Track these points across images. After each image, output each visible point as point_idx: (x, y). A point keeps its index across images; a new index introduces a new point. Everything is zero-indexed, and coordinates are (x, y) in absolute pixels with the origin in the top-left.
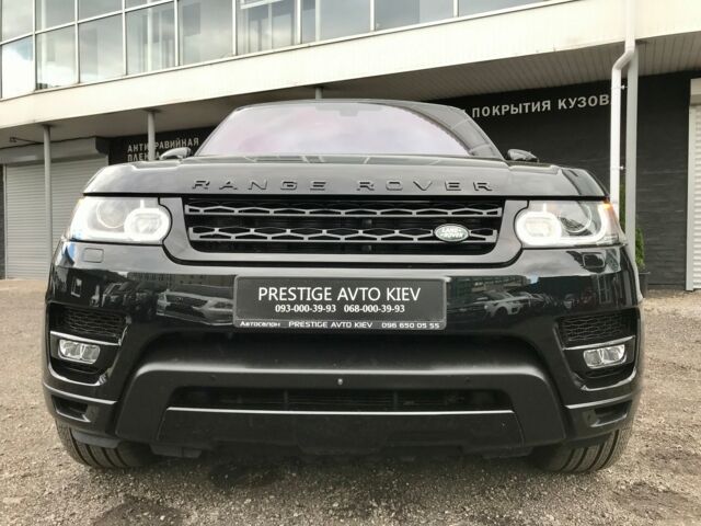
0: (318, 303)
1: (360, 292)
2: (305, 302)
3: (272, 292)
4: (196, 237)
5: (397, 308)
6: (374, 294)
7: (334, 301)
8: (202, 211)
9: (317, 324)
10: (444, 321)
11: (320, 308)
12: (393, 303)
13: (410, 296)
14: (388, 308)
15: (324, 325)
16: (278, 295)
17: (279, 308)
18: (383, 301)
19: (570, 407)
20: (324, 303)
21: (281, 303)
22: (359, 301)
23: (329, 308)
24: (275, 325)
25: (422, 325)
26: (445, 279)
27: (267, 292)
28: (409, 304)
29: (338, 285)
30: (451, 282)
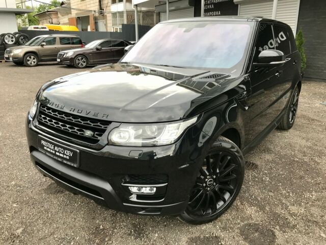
1: (59, 149)
2: (49, 148)
6: (62, 151)
7: (54, 150)
9: (51, 156)
10: (77, 165)
11: (51, 151)
13: (70, 155)
14: (65, 156)
16: (45, 144)
17: (45, 148)
19: (124, 204)
22: (59, 152)
24: (44, 152)
25: (72, 165)
26: (78, 151)
27: (43, 142)
28: (70, 157)
29: (55, 145)
30: (80, 153)
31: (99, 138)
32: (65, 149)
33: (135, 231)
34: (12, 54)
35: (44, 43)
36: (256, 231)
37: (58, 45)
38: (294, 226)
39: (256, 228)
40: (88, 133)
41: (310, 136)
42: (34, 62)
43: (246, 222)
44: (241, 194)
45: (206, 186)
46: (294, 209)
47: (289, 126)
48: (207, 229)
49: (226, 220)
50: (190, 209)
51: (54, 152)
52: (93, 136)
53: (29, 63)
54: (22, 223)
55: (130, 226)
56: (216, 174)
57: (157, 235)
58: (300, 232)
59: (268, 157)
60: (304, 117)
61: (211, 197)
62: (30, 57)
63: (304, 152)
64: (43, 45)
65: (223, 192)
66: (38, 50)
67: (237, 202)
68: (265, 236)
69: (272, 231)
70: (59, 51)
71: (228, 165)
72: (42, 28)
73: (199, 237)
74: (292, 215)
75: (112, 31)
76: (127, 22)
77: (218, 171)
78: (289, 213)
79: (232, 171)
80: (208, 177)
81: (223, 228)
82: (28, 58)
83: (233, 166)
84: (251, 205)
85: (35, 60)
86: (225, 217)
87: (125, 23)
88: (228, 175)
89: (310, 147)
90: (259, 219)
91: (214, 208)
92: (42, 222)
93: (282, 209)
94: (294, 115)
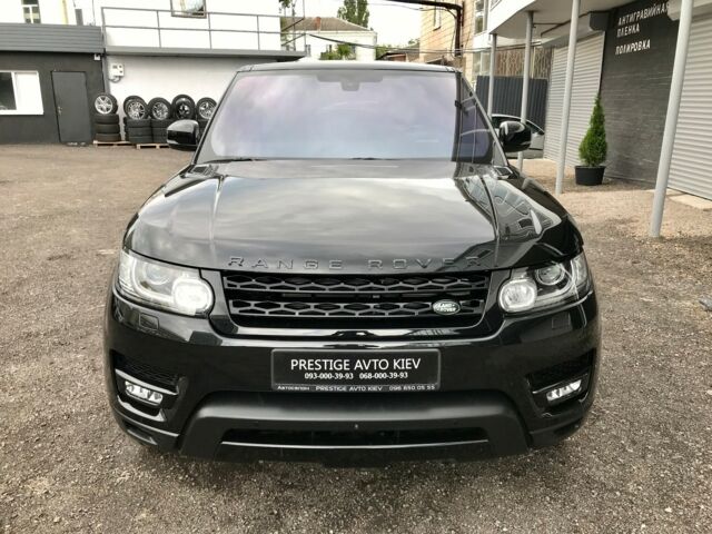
0: (339, 372)
1: (373, 363)
2: (328, 371)
3: (302, 364)
4: (235, 311)
5: (402, 375)
6: (384, 364)
7: (352, 370)
8: (238, 286)
9: (338, 388)
10: (438, 383)
11: (341, 376)
12: (398, 371)
13: (412, 365)
14: (394, 375)
15: (344, 389)
16: (307, 365)
17: (308, 376)
18: (391, 369)
20: (343, 372)
21: (309, 372)
22: (371, 370)
23: (347, 376)
24: (305, 389)
26: (437, 351)
27: (295, 363)
28: (412, 371)
29: (354, 357)
30: (442, 354)
31: (476, 311)
32: (392, 357)
40: (445, 307)
51: (350, 376)
52: (462, 309)
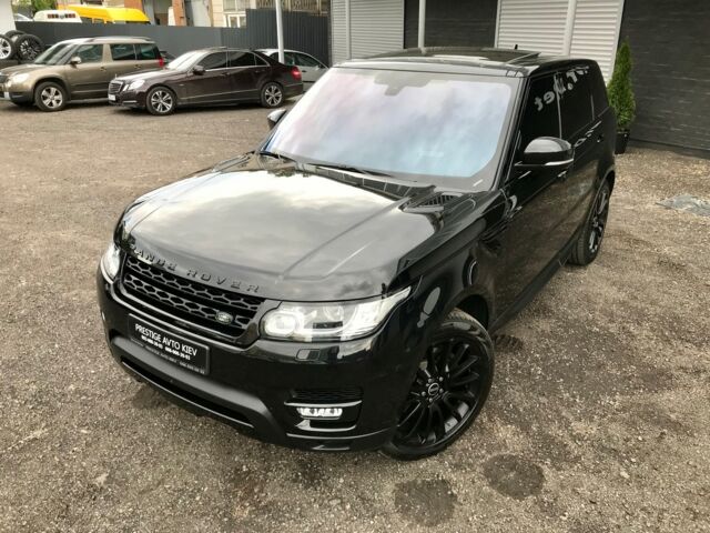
1: (172, 342)
2: (151, 339)
3: (140, 328)
4: (125, 281)
5: (186, 357)
6: (177, 346)
7: (162, 343)
9: (155, 352)
10: (206, 371)
11: (156, 344)
12: (185, 353)
13: (192, 353)
14: (182, 355)
15: (158, 354)
16: (142, 330)
17: (143, 337)
18: (181, 351)
19: (289, 435)
20: (158, 342)
21: (143, 335)
22: (170, 347)
24: (142, 345)
25: (197, 370)
26: (207, 348)
27: (138, 327)
28: (192, 356)
29: (163, 335)
30: (210, 351)
31: (244, 326)
32: (182, 342)
33: (303, 474)
34: (9, 85)
35: (77, 59)
36: (512, 469)
37: (107, 63)
38: (577, 459)
39: (511, 463)
40: (224, 317)
41: (626, 277)
42: (58, 101)
43: (495, 454)
44: (490, 401)
45: (427, 396)
46: (579, 427)
47: (590, 258)
48: (429, 467)
49: (462, 450)
50: (400, 435)
51: (161, 346)
52: (233, 322)
53: (46, 102)
54: (104, 463)
55: (294, 465)
56: (444, 375)
57: (342, 481)
58: (586, 469)
59: (544, 325)
60: (621, 234)
61: (436, 413)
62: (49, 91)
63: (612, 314)
64: (76, 63)
65: (455, 403)
66: (65, 73)
67: (483, 417)
68: (527, 476)
69: (538, 468)
70: (113, 77)
71: (465, 358)
72: (66, 16)
73: (415, 482)
74: (574, 438)
75: (225, 26)
76: (258, 4)
77: (447, 370)
78: (571, 435)
79: (472, 368)
80: (430, 380)
81: (456, 466)
82: (44, 93)
83: (474, 359)
84: (507, 421)
85: (60, 97)
86: (459, 445)
87: (253, 6)
88: (466, 374)
89: (623, 303)
90: (518, 448)
91: (441, 433)
92: (139, 462)
93: (559, 428)
94: (599, 234)
